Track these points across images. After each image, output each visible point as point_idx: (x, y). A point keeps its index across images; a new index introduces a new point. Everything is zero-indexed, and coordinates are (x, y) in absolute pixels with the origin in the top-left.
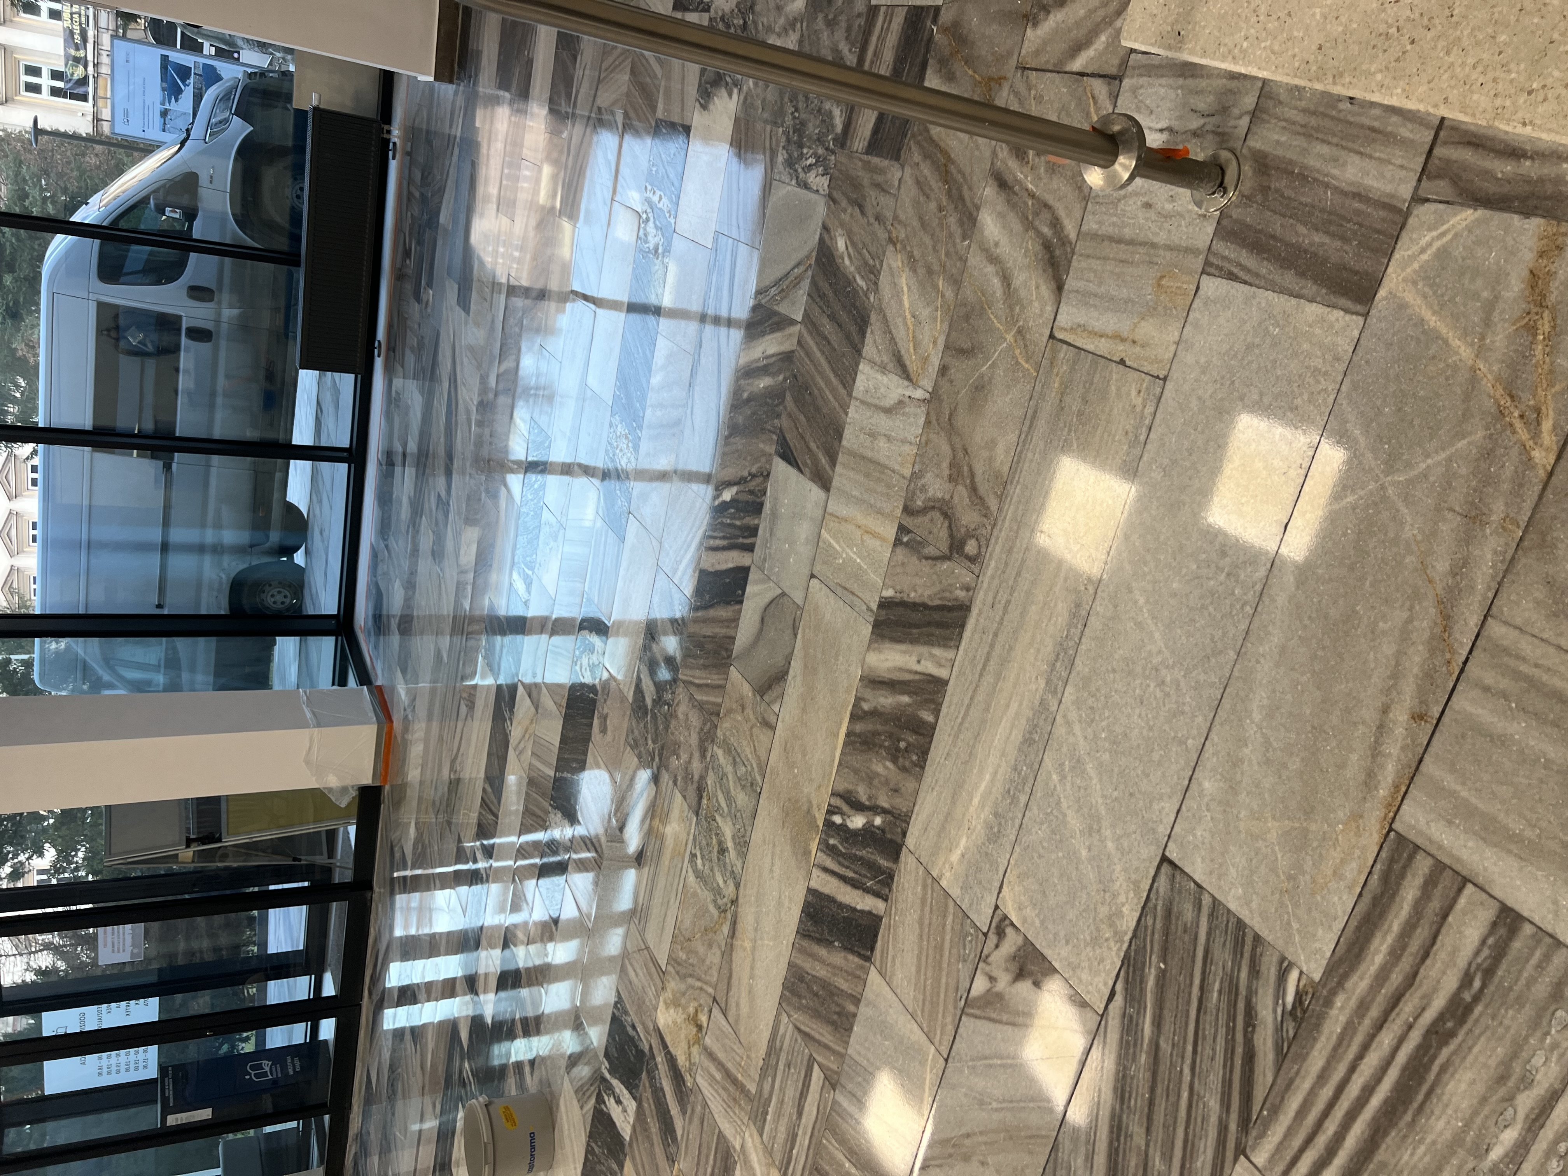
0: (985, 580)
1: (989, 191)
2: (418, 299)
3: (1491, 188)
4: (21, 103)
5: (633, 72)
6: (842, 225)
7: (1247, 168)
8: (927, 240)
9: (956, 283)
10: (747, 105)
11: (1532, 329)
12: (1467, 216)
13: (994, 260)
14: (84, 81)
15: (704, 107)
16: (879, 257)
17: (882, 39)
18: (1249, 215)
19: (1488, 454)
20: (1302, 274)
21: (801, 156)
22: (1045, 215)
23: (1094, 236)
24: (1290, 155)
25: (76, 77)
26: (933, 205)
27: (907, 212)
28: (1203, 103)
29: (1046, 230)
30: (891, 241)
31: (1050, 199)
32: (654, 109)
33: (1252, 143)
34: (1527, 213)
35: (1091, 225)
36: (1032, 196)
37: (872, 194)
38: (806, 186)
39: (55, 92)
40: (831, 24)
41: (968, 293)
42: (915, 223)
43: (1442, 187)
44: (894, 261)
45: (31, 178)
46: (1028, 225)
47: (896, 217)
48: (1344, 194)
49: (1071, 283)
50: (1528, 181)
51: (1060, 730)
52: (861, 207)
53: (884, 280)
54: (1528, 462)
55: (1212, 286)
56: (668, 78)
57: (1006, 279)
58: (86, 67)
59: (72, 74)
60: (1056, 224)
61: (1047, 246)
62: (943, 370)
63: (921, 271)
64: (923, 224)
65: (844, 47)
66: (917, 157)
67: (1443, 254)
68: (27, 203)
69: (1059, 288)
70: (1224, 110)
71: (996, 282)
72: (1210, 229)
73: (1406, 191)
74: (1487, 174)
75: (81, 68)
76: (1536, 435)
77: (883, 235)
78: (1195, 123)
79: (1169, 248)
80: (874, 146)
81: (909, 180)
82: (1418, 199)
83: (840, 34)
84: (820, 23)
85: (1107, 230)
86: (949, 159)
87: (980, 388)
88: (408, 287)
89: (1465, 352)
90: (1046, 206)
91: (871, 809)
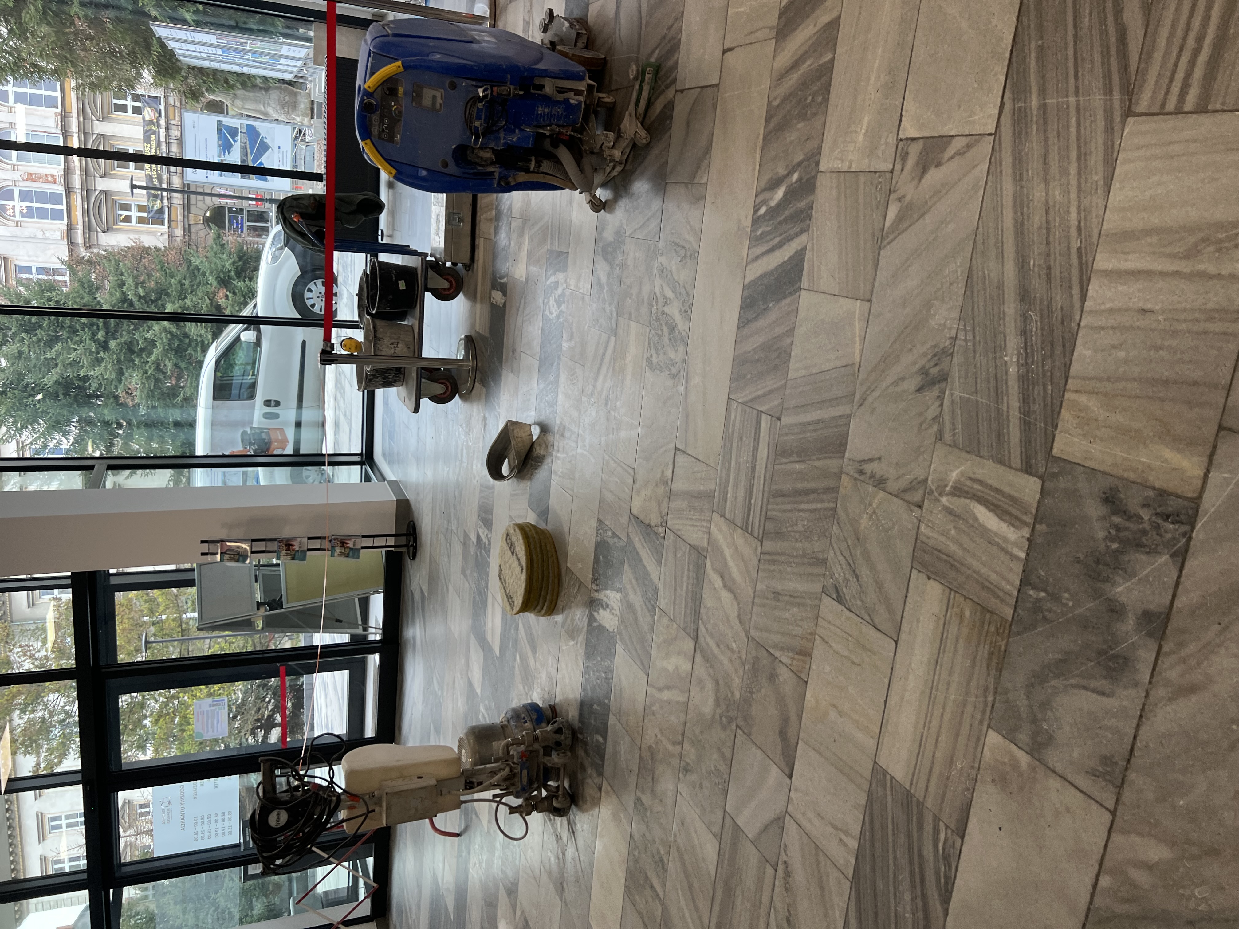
4: (117, 230)
14: (161, 211)
25: (155, 208)
39: (141, 220)
45: (126, 271)
58: (162, 200)
59: (153, 207)
68: (124, 289)
75: (159, 201)
91: (790, 173)
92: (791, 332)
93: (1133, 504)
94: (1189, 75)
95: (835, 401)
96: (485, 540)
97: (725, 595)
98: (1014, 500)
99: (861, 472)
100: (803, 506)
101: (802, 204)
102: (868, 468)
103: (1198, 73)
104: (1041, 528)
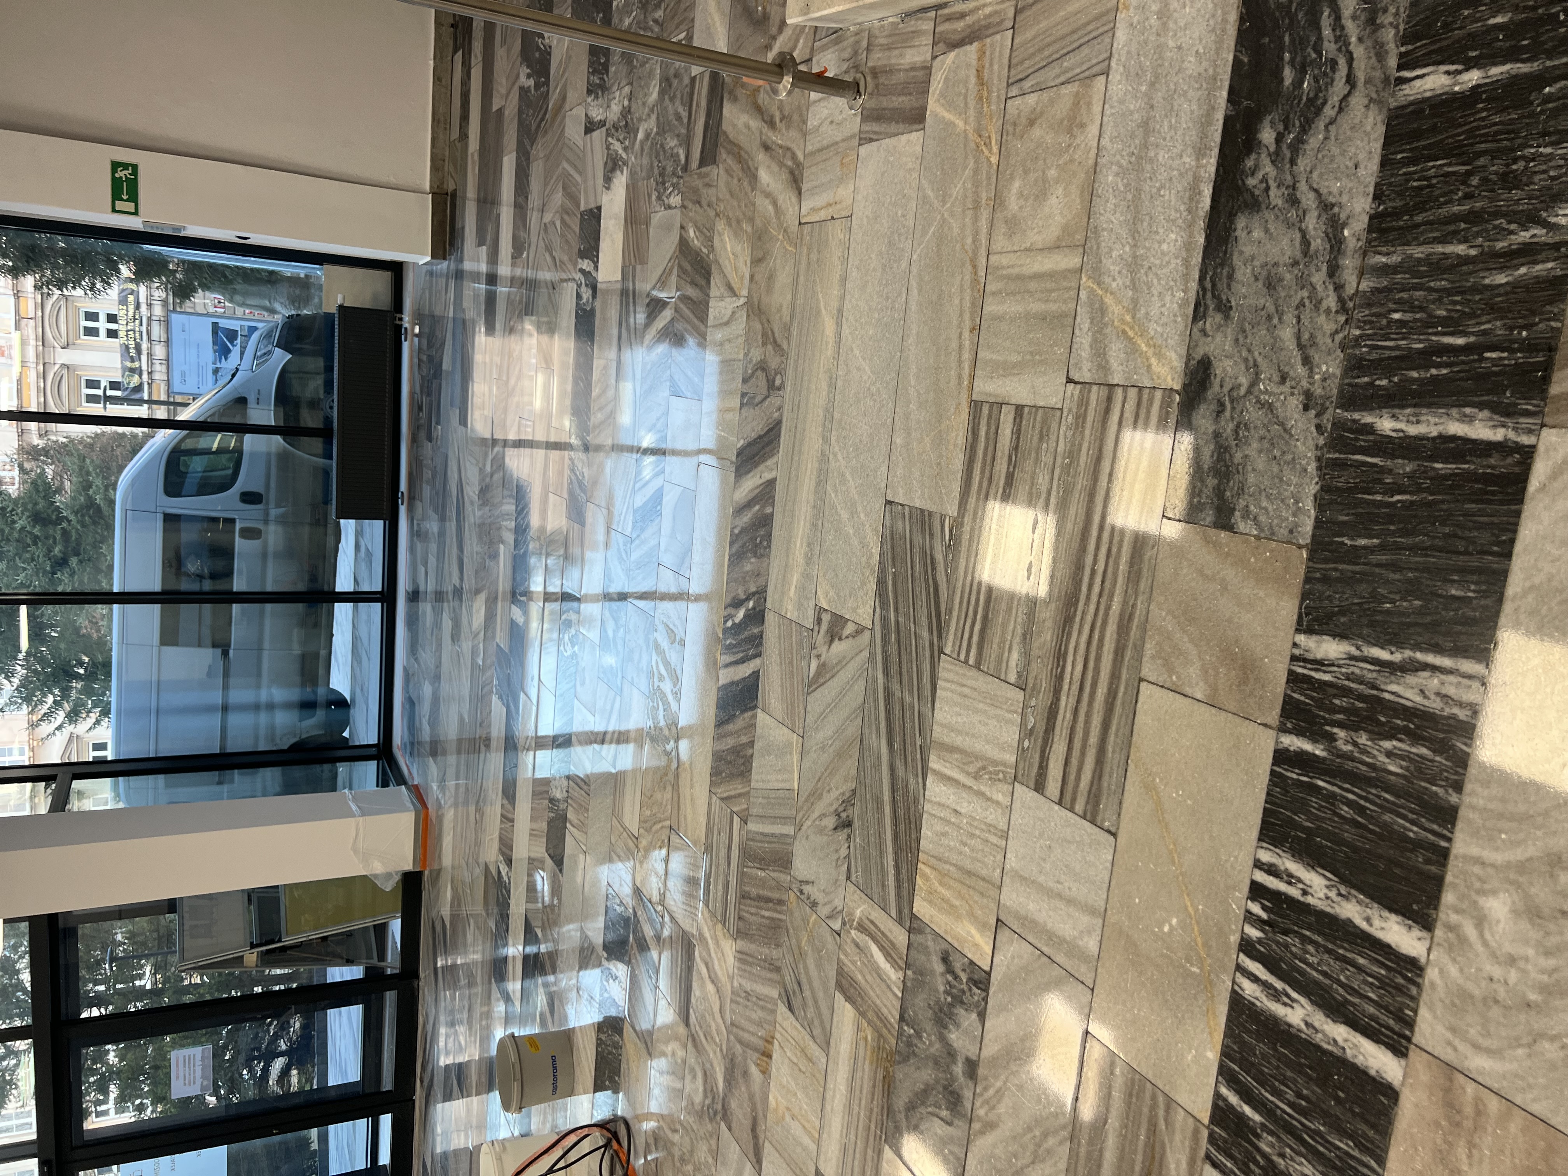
0: (787, 396)
1: (761, 157)
2: (430, 438)
3: (958, 37)
5: (564, 189)
6: (691, 220)
7: (869, 79)
8: (735, 203)
9: (751, 220)
10: (632, 175)
11: (981, 98)
12: (952, 55)
13: (768, 195)
14: (139, 388)
15: (608, 189)
16: (711, 229)
17: (699, 94)
18: (872, 104)
19: (976, 171)
20: (897, 122)
21: (665, 189)
22: (789, 154)
23: (812, 154)
24: (885, 62)
26: (735, 181)
27: (723, 192)
28: (846, 55)
29: (790, 163)
30: (717, 215)
31: (789, 144)
32: (578, 206)
33: (870, 64)
34: (971, 43)
35: (809, 148)
36: (781, 147)
37: (704, 191)
38: (670, 207)
40: (672, 99)
41: (758, 222)
42: (728, 197)
43: (941, 46)
44: (720, 225)
45: (94, 469)
46: (781, 165)
47: (718, 199)
48: (907, 70)
49: (805, 187)
50: (969, 26)
51: (832, 464)
52: (699, 203)
53: (717, 243)
54: (990, 164)
55: (864, 150)
56: (585, 181)
57: (775, 203)
58: (140, 376)
59: (129, 384)
60: (794, 157)
61: (792, 173)
62: (752, 277)
63: (734, 224)
64: (732, 195)
65: (680, 109)
66: (724, 156)
67: (947, 79)
69: (800, 193)
70: (856, 53)
71: (770, 208)
72: (859, 119)
73: (929, 56)
74: (955, 31)
75: (136, 377)
76: (990, 150)
77: (712, 213)
78: (845, 67)
79: (843, 140)
80: (702, 163)
81: (722, 171)
82: (934, 58)
83: (678, 103)
84: (667, 101)
85: (818, 146)
86: (740, 148)
87: (771, 278)
88: (422, 434)
89: (960, 124)
90: (788, 149)
91: (748, 599)
92: (751, 744)
93: (957, 966)
94: (971, 637)
95: (784, 820)
96: (505, 878)
97: (710, 987)
98: (893, 944)
99: (801, 892)
100: (764, 913)
101: (756, 631)
102: (807, 889)
103: (975, 638)
104: (909, 973)
